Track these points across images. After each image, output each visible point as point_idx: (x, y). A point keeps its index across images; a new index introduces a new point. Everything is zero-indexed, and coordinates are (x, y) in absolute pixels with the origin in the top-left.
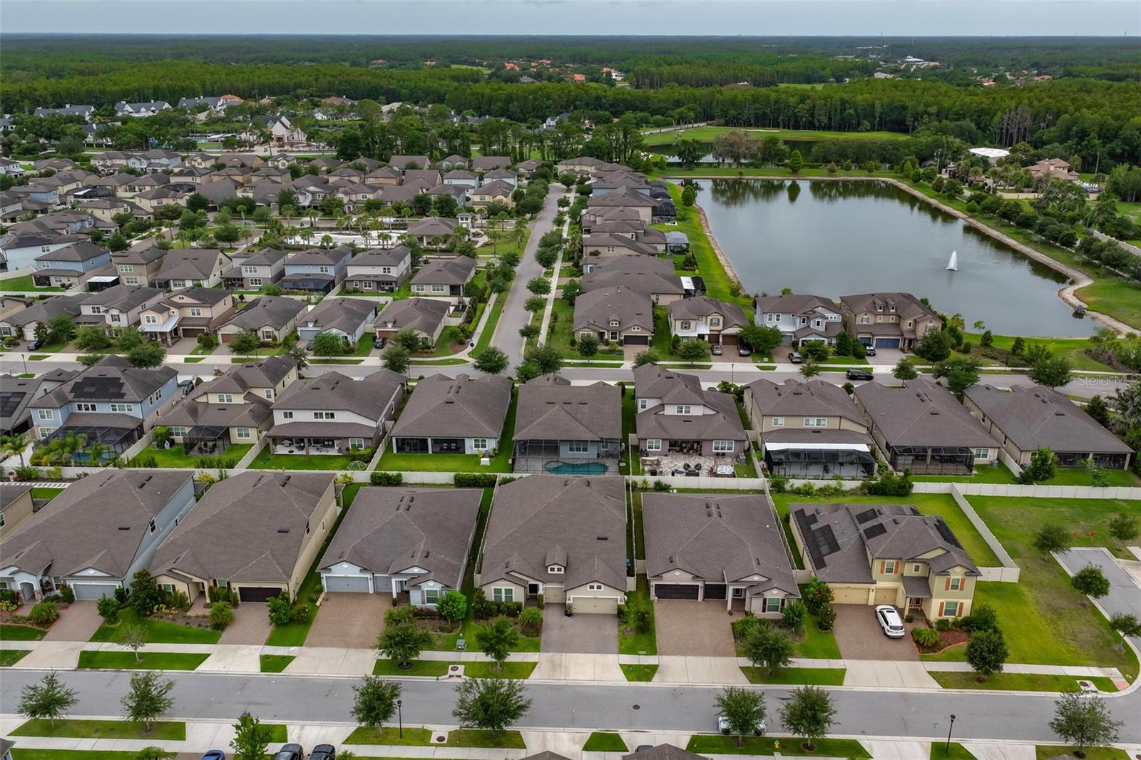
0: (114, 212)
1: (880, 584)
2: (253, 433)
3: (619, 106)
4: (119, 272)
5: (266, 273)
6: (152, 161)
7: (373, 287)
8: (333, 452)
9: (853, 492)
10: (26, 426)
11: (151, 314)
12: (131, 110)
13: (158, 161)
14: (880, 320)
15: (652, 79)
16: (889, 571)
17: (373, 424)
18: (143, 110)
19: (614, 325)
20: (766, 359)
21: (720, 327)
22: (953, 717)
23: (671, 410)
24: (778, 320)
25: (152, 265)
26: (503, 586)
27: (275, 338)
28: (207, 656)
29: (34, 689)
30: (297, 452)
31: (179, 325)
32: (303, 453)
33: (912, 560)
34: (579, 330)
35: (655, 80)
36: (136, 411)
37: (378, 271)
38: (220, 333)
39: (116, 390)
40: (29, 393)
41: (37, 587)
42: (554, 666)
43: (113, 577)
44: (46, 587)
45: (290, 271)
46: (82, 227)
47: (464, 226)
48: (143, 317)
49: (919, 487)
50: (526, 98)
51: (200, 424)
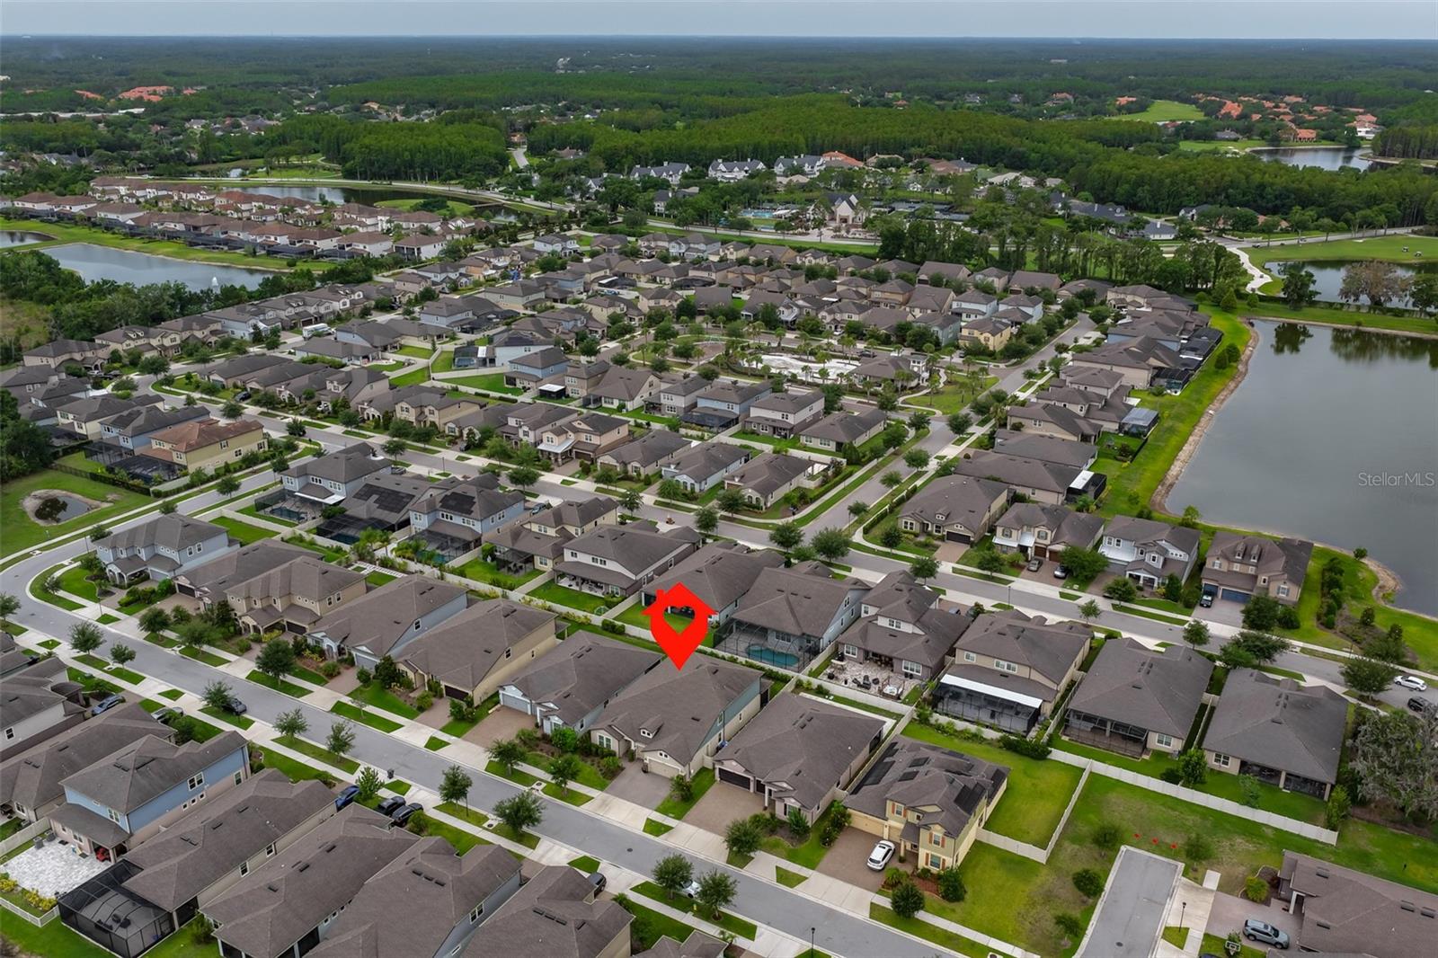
0: (611, 310)
1: (892, 823)
2: (550, 563)
3: (1289, 197)
4: (567, 382)
5: (680, 402)
6: (692, 245)
7: (769, 432)
8: (599, 594)
9: (990, 742)
10: (407, 523)
11: (550, 435)
12: (724, 169)
13: (696, 246)
14: (1237, 567)
15: (1407, 144)
16: (899, 813)
17: (633, 577)
18: (736, 169)
19: (941, 518)
20: (1076, 587)
21: (1048, 542)
22: (813, 929)
23: (883, 622)
24: (1118, 545)
25: (592, 380)
26: (606, 735)
27: (639, 474)
28: (447, 744)
29: (287, 715)
30: (575, 587)
31: (573, 447)
32: (577, 589)
33: (913, 809)
34: (902, 517)
35: (1412, 145)
36: (478, 527)
37: (777, 416)
38: (599, 461)
39: (467, 507)
40: (418, 496)
41: (335, 650)
42: (604, 804)
43: (375, 655)
44: (341, 651)
45: (702, 403)
46: (575, 325)
47: (916, 369)
48: (545, 436)
49: (1057, 755)
50: (1161, 182)
51: (515, 548)
